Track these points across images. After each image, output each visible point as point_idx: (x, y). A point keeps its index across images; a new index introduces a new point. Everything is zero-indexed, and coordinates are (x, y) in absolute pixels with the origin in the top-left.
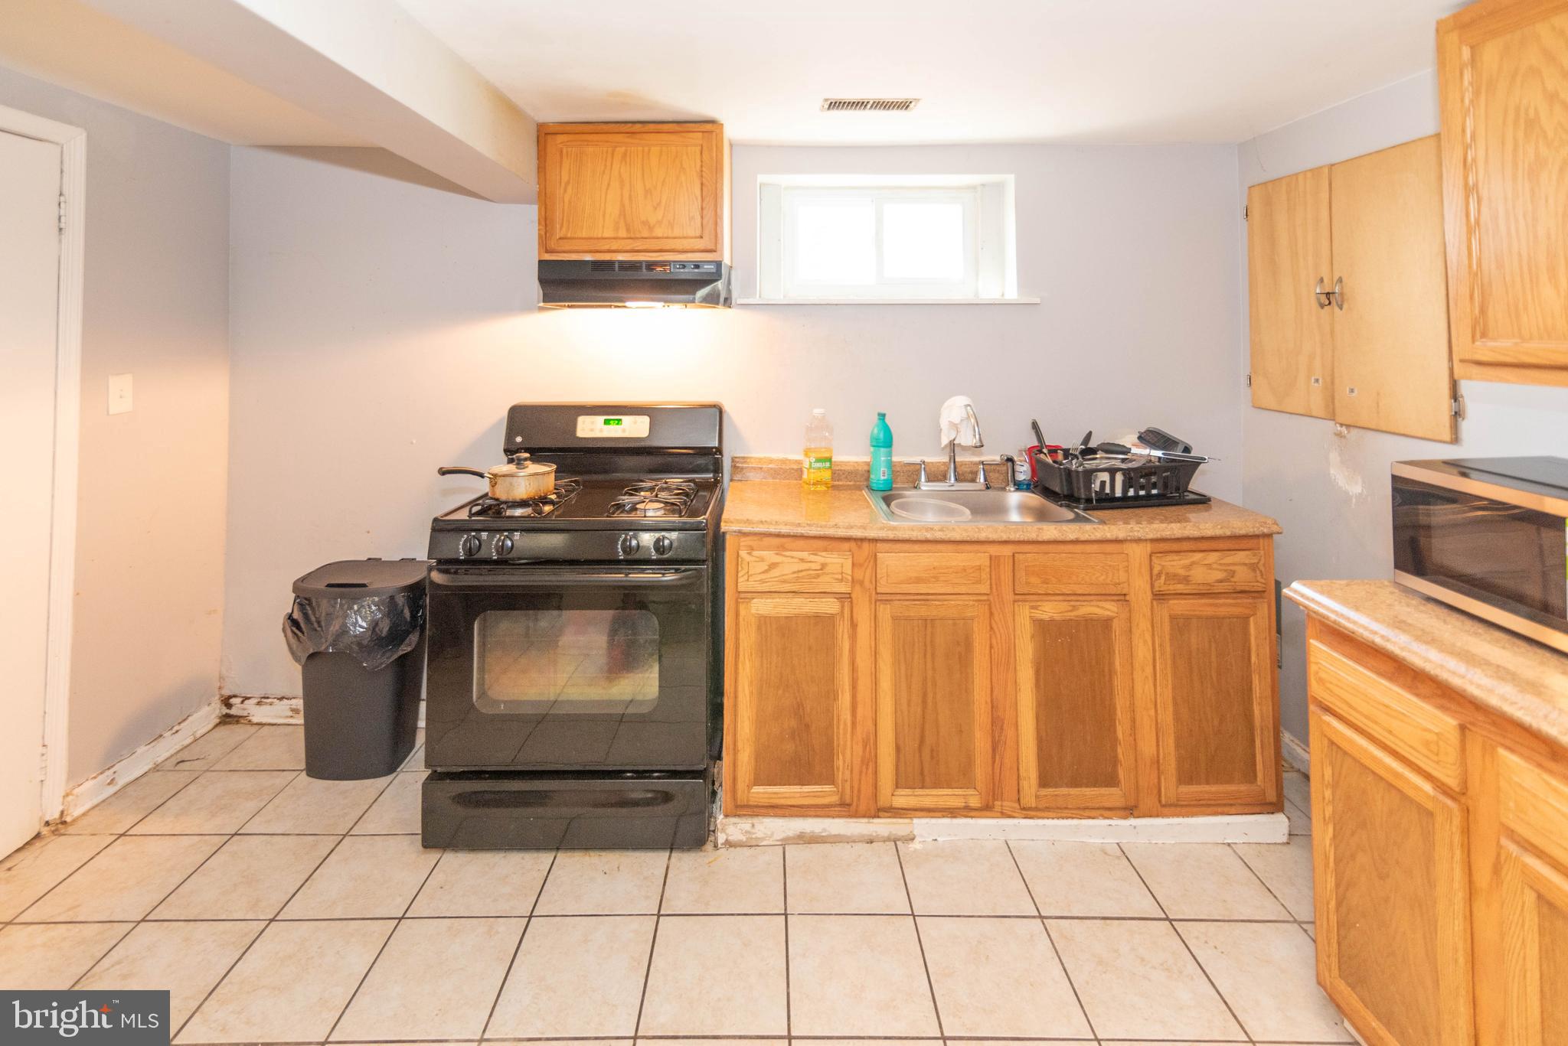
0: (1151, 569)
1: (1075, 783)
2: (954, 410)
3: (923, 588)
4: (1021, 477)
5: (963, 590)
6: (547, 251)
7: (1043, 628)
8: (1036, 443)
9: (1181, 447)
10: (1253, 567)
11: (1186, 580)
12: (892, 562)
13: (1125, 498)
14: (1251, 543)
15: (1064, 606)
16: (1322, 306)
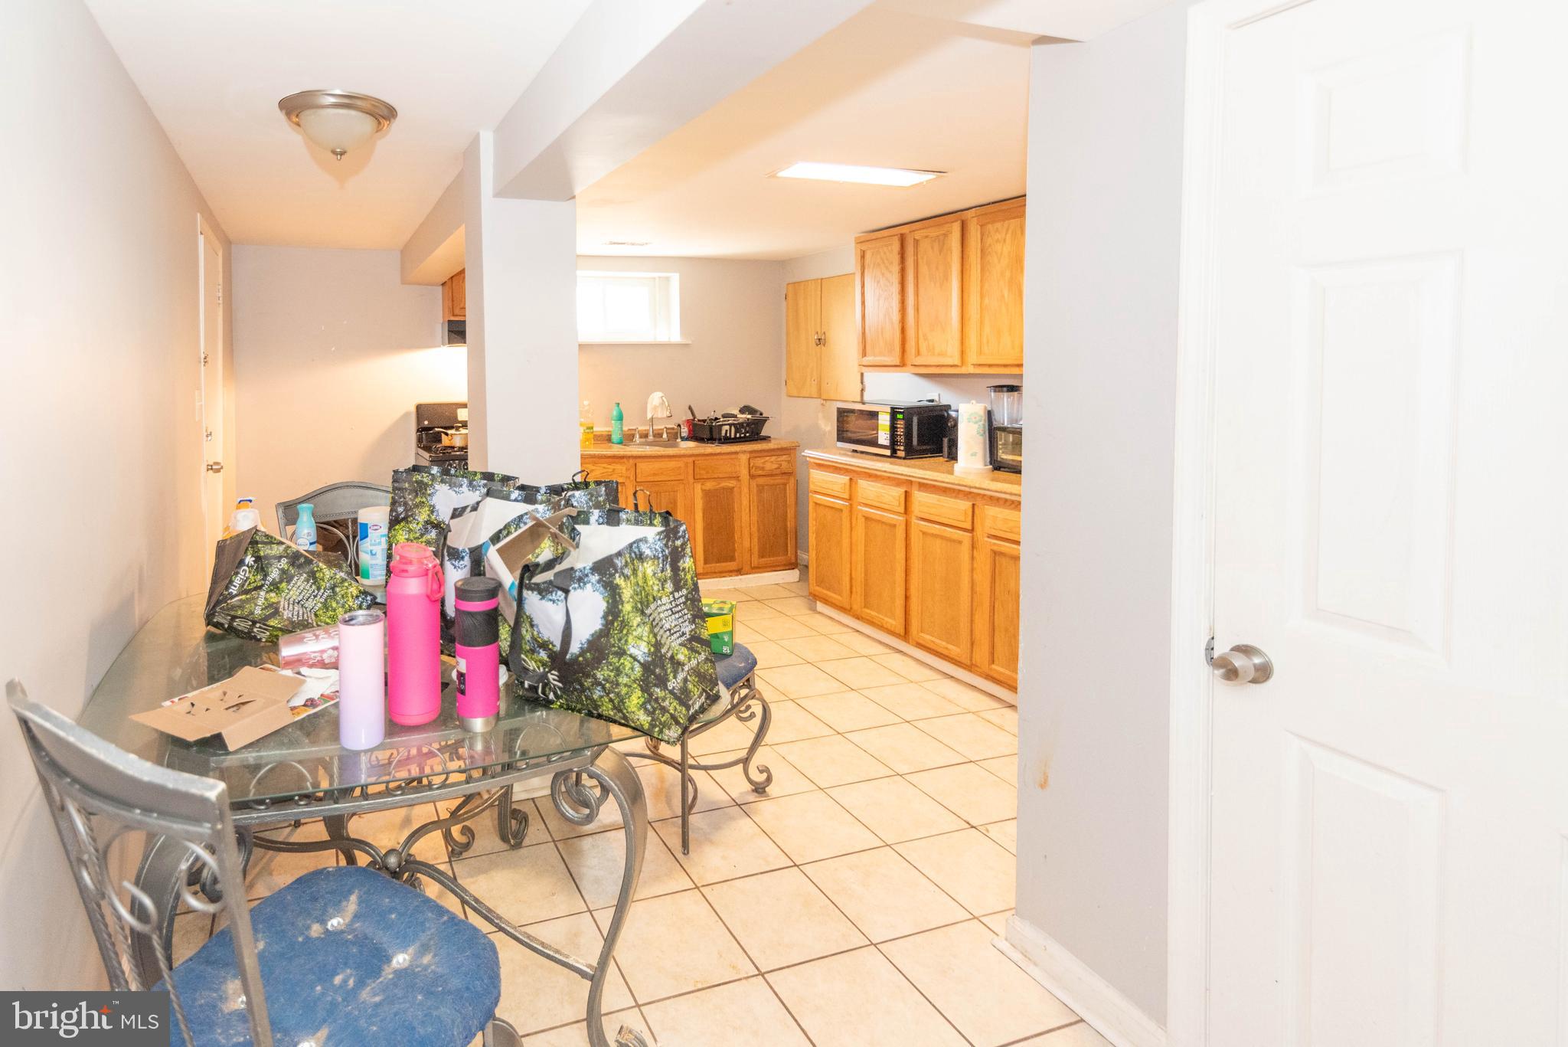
0: (749, 464)
1: (719, 561)
2: (656, 398)
3: (657, 478)
4: (683, 435)
5: (673, 478)
6: (454, 315)
7: (707, 494)
8: (692, 418)
9: (759, 413)
10: (789, 462)
11: (763, 469)
12: (643, 466)
13: (735, 438)
14: (787, 452)
15: (714, 483)
16: (817, 345)
